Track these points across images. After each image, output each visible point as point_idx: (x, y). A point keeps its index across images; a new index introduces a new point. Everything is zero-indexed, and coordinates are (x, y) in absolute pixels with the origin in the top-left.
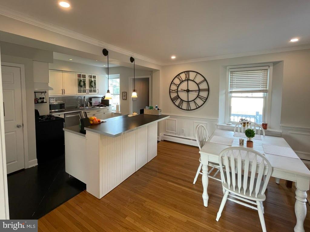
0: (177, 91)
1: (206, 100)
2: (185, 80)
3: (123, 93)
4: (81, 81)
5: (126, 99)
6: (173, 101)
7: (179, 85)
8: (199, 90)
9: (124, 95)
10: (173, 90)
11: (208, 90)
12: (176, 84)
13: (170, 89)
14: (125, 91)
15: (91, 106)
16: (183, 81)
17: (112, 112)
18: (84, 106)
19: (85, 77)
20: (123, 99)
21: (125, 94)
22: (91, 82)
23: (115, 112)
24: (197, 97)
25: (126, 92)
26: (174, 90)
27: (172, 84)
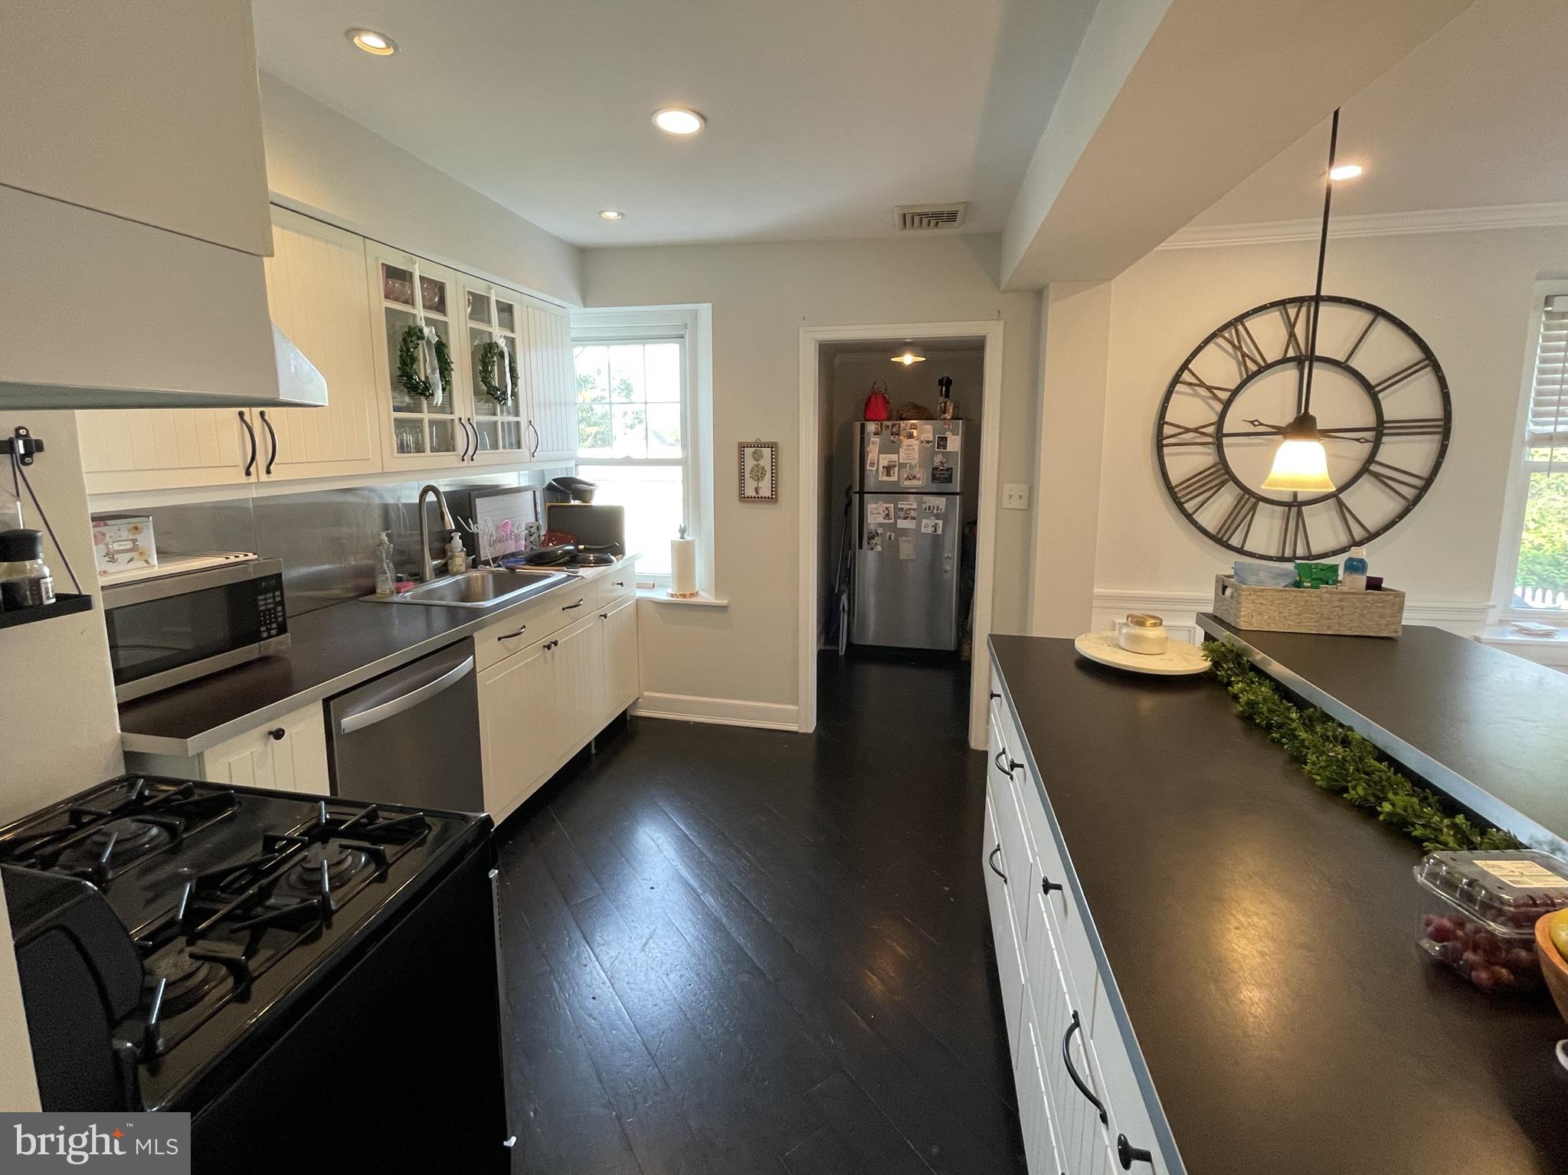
0: (1219, 435)
1: (1423, 491)
2: (1284, 360)
3: (749, 451)
4: (413, 334)
5: (773, 499)
6: (1180, 505)
7: (1235, 393)
8: (1380, 429)
9: (749, 463)
10: (1188, 430)
11: (1443, 427)
12: (1209, 388)
13: (1161, 422)
14: (764, 440)
15: (475, 565)
16: (1266, 367)
17: (640, 594)
18: (428, 573)
19: (441, 307)
20: (743, 498)
21: (766, 462)
22: (486, 355)
23: (662, 595)
24: (1364, 470)
25: (773, 446)
26: (1196, 430)
27: (1179, 387)
